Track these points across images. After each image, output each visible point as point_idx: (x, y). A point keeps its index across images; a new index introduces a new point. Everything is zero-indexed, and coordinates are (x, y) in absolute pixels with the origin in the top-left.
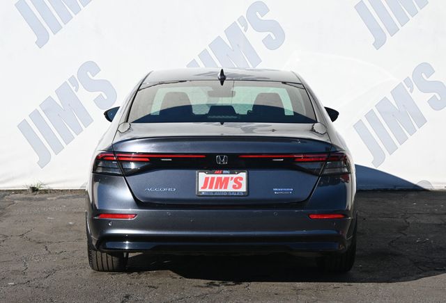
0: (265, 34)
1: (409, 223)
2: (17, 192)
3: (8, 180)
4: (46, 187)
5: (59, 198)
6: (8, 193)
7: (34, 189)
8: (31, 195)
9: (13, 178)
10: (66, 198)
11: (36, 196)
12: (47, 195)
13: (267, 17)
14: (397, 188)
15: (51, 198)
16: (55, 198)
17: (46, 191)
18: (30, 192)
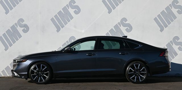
0: (126, 28)
13: (127, 22)
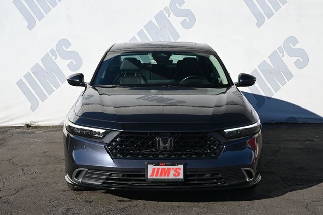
1: (280, 148)
2: (17, 127)
3: (11, 120)
4: (36, 124)
5: (44, 132)
6: (10, 129)
7: (28, 126)
8: (26, 130)
9: (14, 119)
10: (49, 131)
11: (29, 130)
12: (36, 130)
13: (183, 7)
14: (273, 122)
15: (39, 132)
16: (41, 132)
17: (36, 127)
18: (26, 127)
